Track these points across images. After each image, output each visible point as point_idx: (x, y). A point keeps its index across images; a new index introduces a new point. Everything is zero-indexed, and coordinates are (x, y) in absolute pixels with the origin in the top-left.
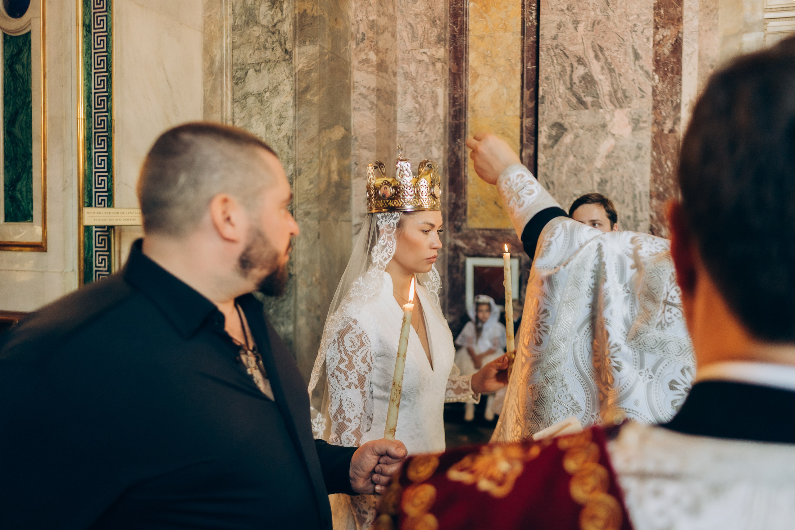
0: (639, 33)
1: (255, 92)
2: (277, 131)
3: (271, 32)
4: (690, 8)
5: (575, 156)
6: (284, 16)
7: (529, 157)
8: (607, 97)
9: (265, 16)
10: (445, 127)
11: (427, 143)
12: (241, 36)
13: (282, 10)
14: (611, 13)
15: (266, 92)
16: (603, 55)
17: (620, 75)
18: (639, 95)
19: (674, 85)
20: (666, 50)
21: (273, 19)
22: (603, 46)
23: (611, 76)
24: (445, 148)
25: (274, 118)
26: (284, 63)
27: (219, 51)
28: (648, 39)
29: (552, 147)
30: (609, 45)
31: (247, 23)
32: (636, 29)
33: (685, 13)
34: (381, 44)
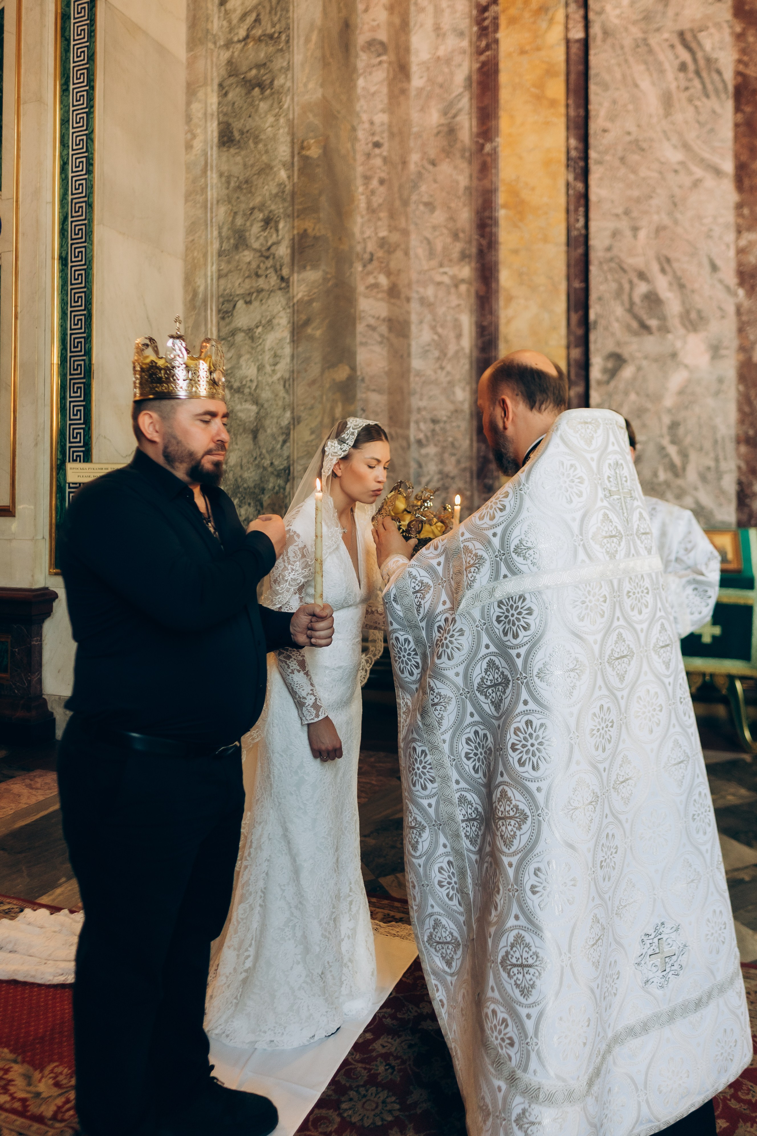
0: (714, 237)
1: (245, 328)
2: (270, 372)
3: (264, 256)
5: (638, 394)
6: (280, 237)
7: (579, 396)
8: (677, 319)
9: (258, 238)
10: (471, 363)
11: (449, 382)
12: (229, 262)
13: (277, 230)
14: (678, 216)
15: (257, 327)
16: (671, 267)
17: (693, 291)
18: (718, 315)
20: (752, 256)
21: (267, 241)
22: (670, 256)
23: (682, 293)
24: (471, 389)
25: (267, 358)
26: (279, 293)
27: (203, 281)
28: (728, 245)
29: (608, 382)
30: (679, 255)
31: (236, 247)
32: (712, 234)
34: (393, 265)
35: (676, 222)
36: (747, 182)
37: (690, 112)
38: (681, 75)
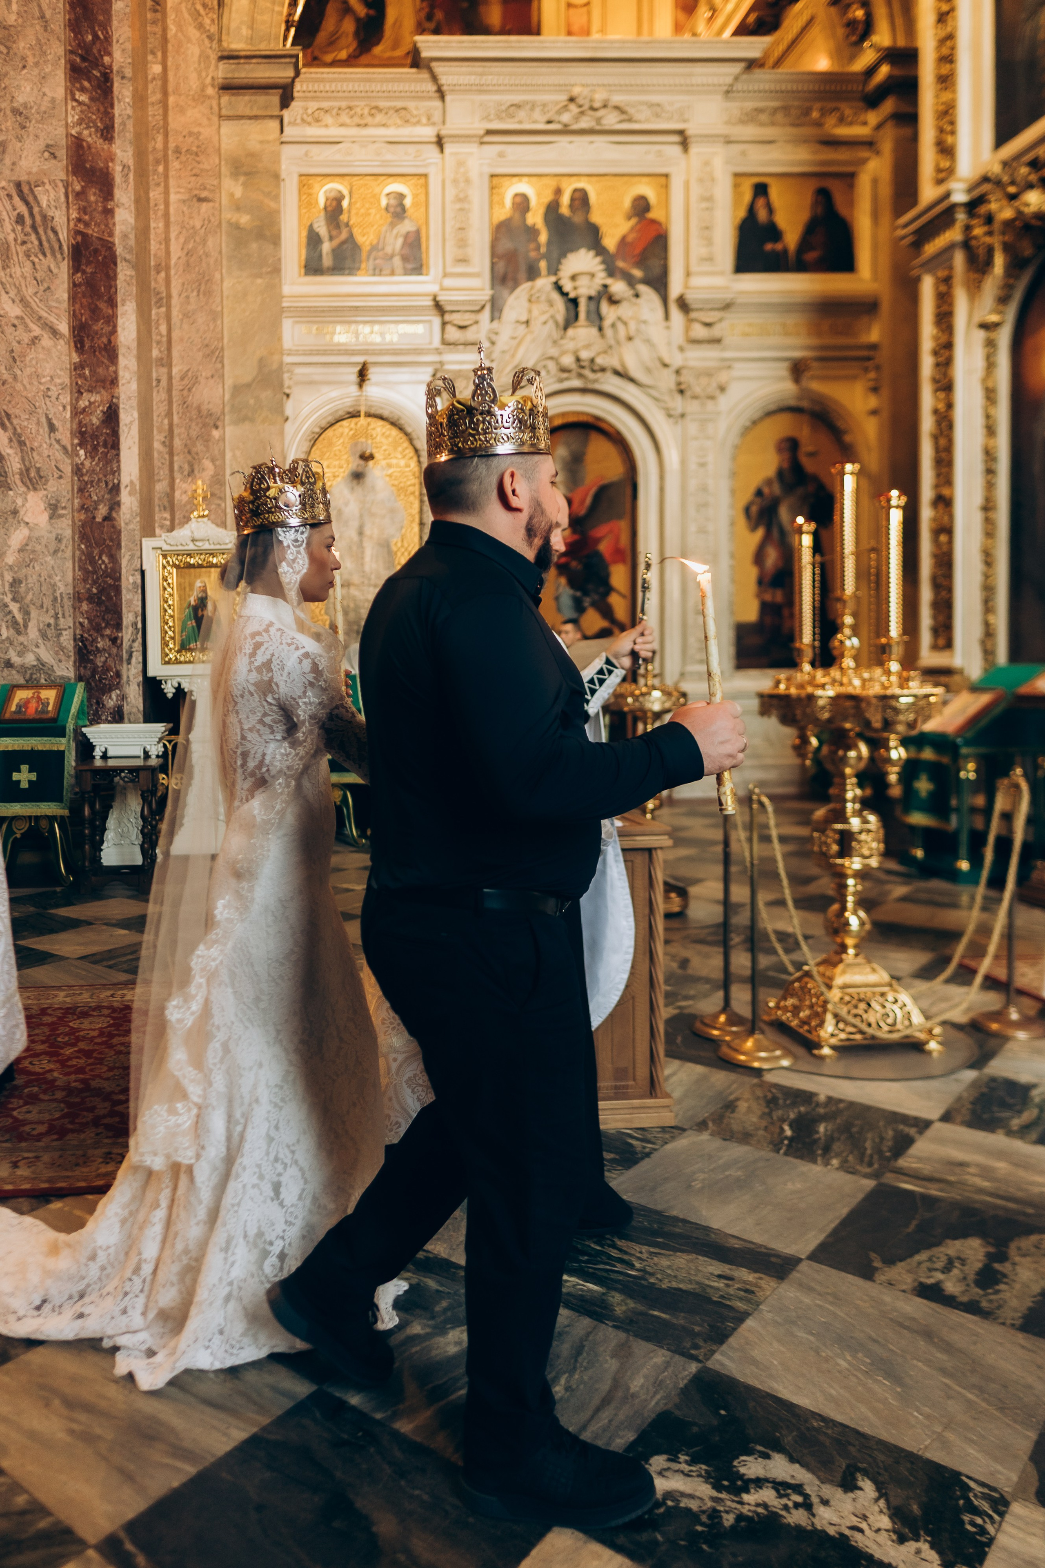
0: (53, 399)
4: (126, 367)
8: (17, 476)
14: (17, 371)
16: (11, 423)
17: (32, 449)
18: (56, 476)
19: (108, 462)
20: (95, 420)
22: (10, 412)
23: (22, 451)
28: (64, 407)
30: (17, 412)
32: (49, 393)
33: (121, 373)
35: (15, 378)
36: (87, 345)
37: (28, 268)
38: (19, 228)
